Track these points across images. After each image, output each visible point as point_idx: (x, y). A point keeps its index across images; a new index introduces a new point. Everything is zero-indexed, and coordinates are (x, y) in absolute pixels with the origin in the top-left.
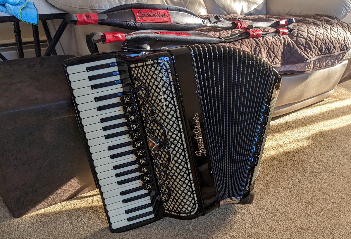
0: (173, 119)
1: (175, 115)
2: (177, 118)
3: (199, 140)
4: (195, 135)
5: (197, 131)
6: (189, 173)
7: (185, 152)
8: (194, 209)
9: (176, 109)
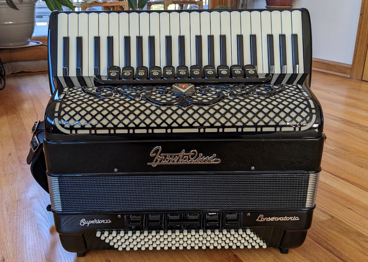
0: (223, 120)
1: (229, 124)
2: (223, 126)
3: (178, 156)
4: (188, 151)
5: (192, 156)
6: (129, 129)
7: (166, 128)
8: (63, 126)
9: (238, 127)
